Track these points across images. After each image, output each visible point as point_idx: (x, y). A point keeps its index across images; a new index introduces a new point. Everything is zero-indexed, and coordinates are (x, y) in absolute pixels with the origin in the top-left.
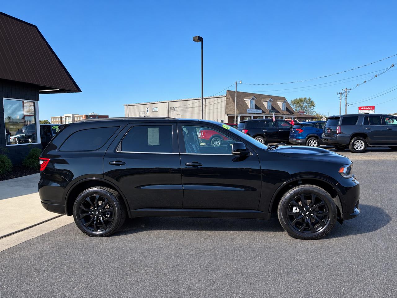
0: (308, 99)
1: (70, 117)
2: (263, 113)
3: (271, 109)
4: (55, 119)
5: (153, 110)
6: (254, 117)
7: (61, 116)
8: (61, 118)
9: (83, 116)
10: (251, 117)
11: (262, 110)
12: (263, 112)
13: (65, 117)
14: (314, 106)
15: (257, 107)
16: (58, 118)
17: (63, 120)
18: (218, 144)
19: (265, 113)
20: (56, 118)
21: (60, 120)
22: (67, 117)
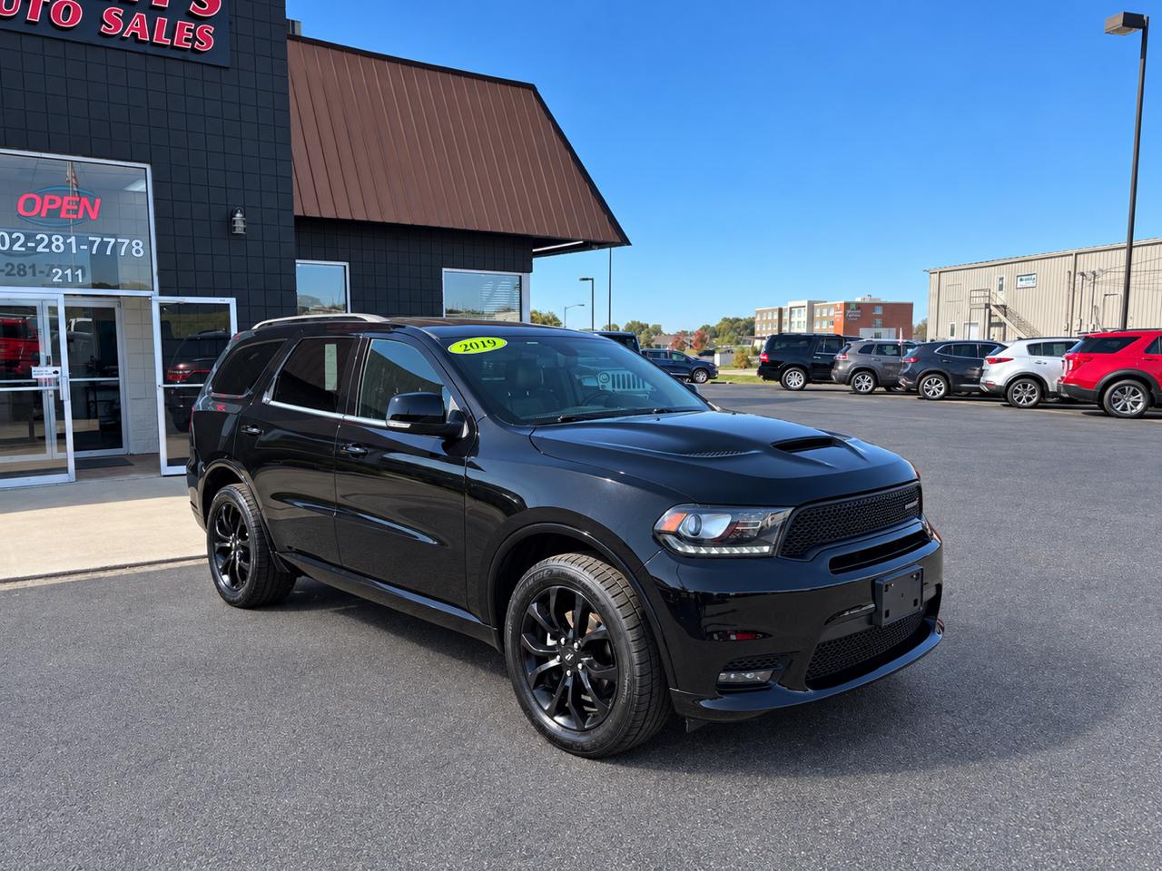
1: (802, 309)
4: (765, 314)
5: (1020, 284)
7: (781, 306)
8: (780, 311)
9: (838, 306)
13: (791, 308)
16: (773, 311)
17: (786, 317)
20: (767, 311)
21: (776, 317)
22: (796, 309)
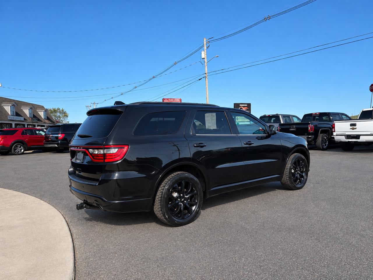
0: (61, 109)
2: (25, 121)
3: (32, 116)
6: (16, 125)
10: (11, 124)
11: (24, 118)
12: (25, 119)
14: (67, 117)
15: (17, 114)
18: (21, 150)
19: (27, 121)
